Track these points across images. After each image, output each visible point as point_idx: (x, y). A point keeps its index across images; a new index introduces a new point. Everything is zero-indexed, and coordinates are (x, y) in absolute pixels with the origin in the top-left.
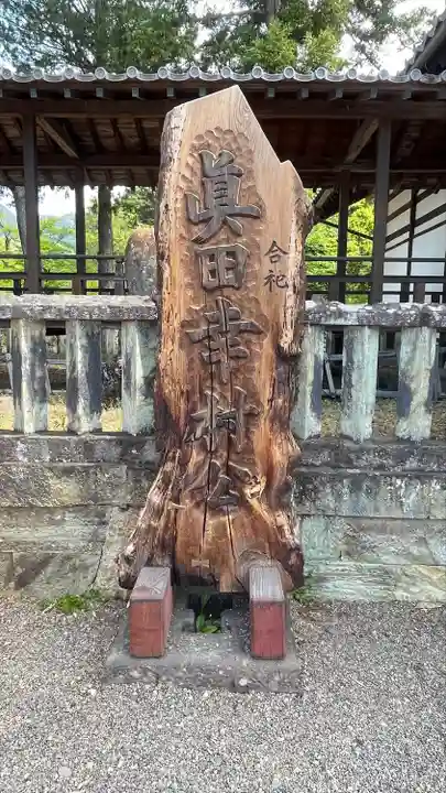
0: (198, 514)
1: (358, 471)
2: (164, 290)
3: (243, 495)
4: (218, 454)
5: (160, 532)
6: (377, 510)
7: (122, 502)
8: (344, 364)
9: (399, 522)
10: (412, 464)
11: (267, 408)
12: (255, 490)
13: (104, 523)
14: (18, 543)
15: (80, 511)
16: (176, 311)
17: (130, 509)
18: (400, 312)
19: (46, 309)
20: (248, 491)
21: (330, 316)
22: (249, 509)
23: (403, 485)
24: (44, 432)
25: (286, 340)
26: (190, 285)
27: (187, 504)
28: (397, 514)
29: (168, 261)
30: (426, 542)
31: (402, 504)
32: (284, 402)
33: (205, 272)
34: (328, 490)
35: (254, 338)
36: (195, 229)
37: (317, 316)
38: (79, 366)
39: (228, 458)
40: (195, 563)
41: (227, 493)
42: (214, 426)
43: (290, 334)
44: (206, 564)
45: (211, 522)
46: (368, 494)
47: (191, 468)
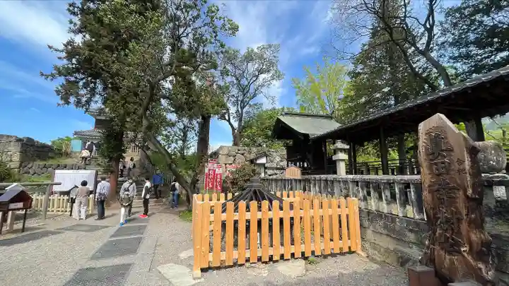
0: (442, 253)
3: (460, 250)
4: (448, 232)
5: (429, 255)
11: (465, 218)
12: (465, 249)
16: (426, 181)
19: (401, 180)
20: (462, 249)
22: (464, 256)
24: (406, 217)
25: (469, 192)
26: (430, 174)
27: (437, 247)
33: (434, 169)
35: (456, 191)
36: (430, 156)
38: (413, 197)
39: (452, 234)
41: (453, 247)
42: (444, 221)
43: (471, 190)
45: (448, 257)
47: (437, 234)
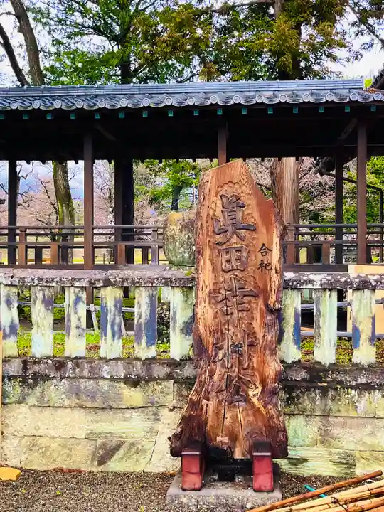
1: (326, 385)
2: (200, 272)
3: (248, 395)
4: (233, 369)
6: (339, 411)
7: (170, 406)
8: (314, 314)
9: (355, 419)
10: (362, 380)
11: (261, 341)
12: (256, 392)
13: (158, 420)
14: (100, 434)
15: (142, 411)
16: (207, 284)
17: (176, 409)
18: (349, 280)
20: (251, 393)
21: (303, 283)
22: (252, 404)
23: (356, 394)
25: (272, 300)
27: (213, 401)
28: (353, 414)
29: (202, 256)
30: (375, 435)
31: (356, 407)
32: (272, 337)
33: (224, 261)
34: (306, 397)
35: (253, 299)
36: (218, 237)
37: (295, 283)
39: (239, 372)
40: (219, 439)
41: (238, 394)
42: (230, 352)
43: (274, 297)
44: (225, 439)
46: (332, 400)
47: (216, 377)
